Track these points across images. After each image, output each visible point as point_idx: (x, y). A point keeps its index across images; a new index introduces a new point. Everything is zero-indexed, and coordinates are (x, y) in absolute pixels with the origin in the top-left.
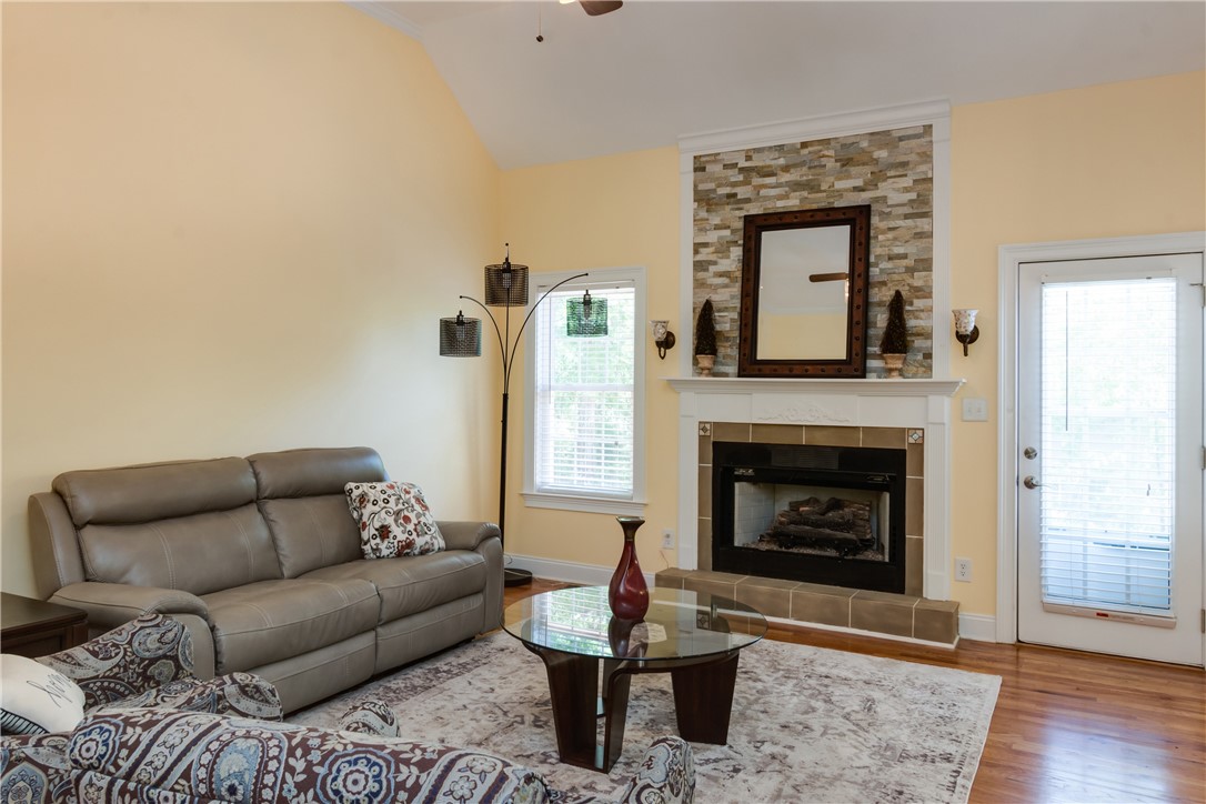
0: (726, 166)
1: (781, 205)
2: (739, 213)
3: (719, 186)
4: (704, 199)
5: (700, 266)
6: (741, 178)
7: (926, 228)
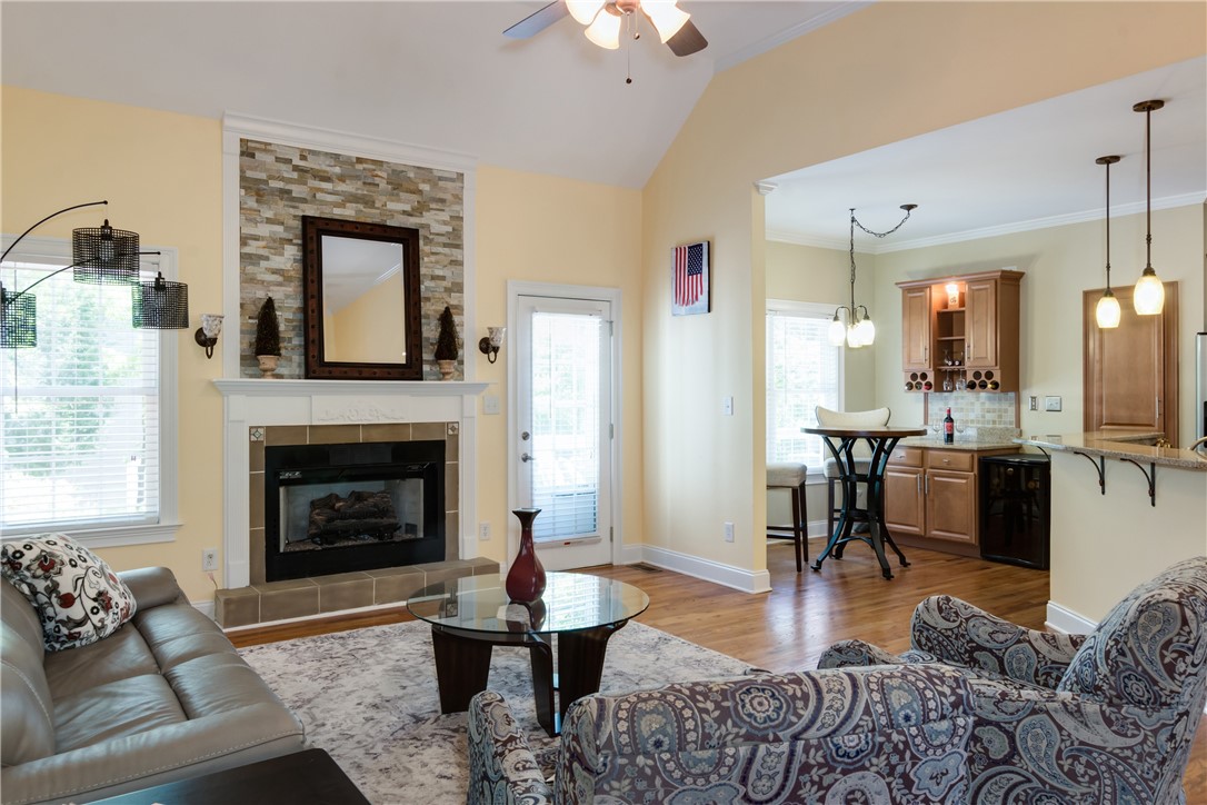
0: (278, 159)
1: (338, 213)
2: (292, 211)
3: (271, 177)
4: (253, 187)
5: (246, 258)
6: (295, 175)
7: (459, 258)
